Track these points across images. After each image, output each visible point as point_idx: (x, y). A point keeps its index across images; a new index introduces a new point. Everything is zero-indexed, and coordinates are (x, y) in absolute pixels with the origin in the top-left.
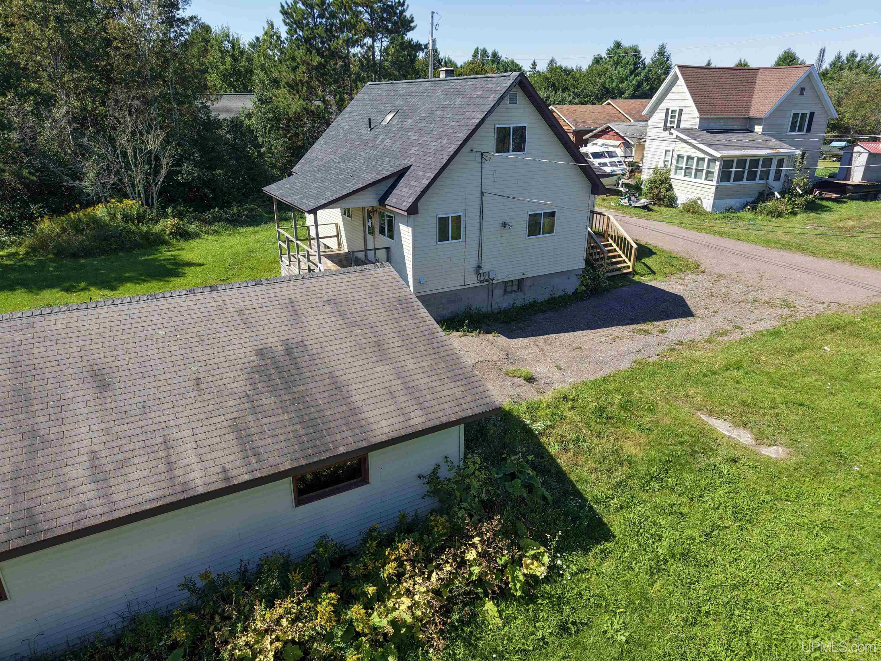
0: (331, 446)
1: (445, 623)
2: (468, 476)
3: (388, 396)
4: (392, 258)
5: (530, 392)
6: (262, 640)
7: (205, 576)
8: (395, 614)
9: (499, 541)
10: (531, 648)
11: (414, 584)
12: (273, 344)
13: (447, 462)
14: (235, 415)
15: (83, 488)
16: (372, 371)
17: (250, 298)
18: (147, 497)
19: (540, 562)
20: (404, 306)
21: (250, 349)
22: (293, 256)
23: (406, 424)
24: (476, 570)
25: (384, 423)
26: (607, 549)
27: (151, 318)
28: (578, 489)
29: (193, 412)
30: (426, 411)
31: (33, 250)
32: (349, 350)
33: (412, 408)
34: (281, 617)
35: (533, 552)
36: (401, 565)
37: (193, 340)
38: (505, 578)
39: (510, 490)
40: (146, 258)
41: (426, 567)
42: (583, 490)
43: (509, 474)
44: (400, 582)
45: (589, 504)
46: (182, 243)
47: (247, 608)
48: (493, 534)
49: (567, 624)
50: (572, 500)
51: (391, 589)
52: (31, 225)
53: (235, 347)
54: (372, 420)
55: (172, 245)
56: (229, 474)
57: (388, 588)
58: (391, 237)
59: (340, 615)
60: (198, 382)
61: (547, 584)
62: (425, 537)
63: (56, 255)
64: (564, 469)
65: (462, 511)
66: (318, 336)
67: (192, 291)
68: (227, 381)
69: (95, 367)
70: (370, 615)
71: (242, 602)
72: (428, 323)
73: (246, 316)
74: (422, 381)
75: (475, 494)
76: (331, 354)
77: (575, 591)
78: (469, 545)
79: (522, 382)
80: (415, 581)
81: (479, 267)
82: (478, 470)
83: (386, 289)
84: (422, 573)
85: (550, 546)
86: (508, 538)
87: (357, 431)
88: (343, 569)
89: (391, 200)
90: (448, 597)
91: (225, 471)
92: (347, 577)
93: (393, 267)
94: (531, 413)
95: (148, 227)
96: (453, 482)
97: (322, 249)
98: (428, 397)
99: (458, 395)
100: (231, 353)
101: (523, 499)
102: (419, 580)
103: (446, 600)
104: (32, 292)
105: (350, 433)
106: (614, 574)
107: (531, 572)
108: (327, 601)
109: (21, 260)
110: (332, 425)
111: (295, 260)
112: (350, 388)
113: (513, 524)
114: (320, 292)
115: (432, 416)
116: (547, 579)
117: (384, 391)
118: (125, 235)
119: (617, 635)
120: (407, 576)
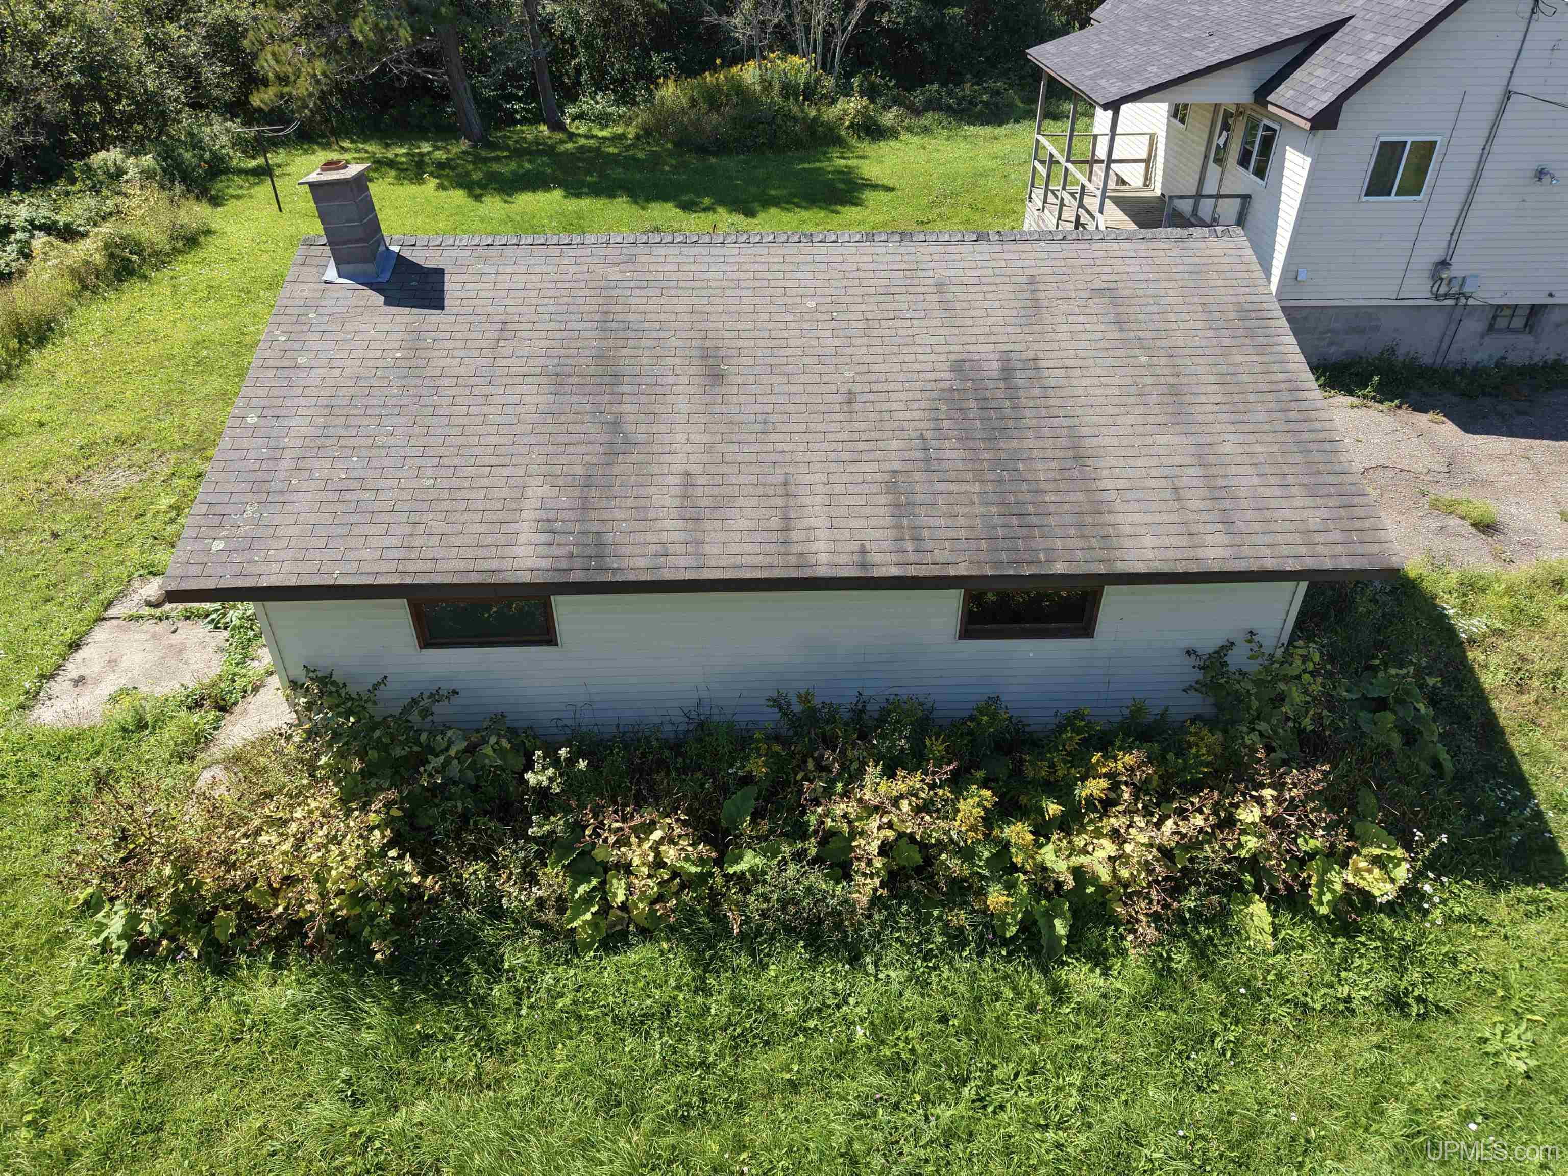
0: (1042, 556)
1: (1166, 906)
2: (1286, 679)
3: (1168, 494)
4: (1249, 218)
5: (1478, 554)
6: (867, 818)
7: (805, 698)
8: (1083, 860)
9: (1312, 810)
10: (1318, 1006)
11: (1130, 826)
12: (983, 356)
13: (1250, 641)
14: (897, 466)
15: (668, 524)
16: (1149, 440)
17: (962, 265)
18: (747, 560)
19: (1387, 873)
20: (1249, 323)
21: (943, 357)
22: (1053, 192)
23: (1191, 553)
24: (1252, 843)
25: (1148, 541)
26: (1545, 900)
27: (798, 275)
28: (1520, 769)
29: (834, 446)
30: (1237, 540)
31: (647, 132)
32: (1116, 391)
33: (1210, 527)
34: (902, 796)
35: (1378, 852)
36: (1115, 786)
37: (855, 324)
38: (1305, 875)
39: (1366, 728)
40: (806, 166)
41: (1158, 805)
42: (1532, 776)
43: (1373, 699)
44: (1105, 814)
45: (1537, 805)
46: (865, 147)
47: (855, 766)
48: (1305, 795)
49: (1406, 995)
50: (1499, 786)
51: (1086, 820)
52: (648, 89)
53: (919, 349)
54: (1127, 530)
55: (849, 148)
56: (870, 558)
57: (1083, 816)
58: (1260, 172)
59: (992, 829)
60: (851, 398)
61: (1389, 917)
62: (1171, 756)
63: (677, 145)
64: (1502, 722)
65: (1255, 736)
66: (1064, 354)
67: (869, 237)
68: (895, 406)
69: (708, 344)
70: (1041, 846)
71: (849, 754)
72: (1291, 367)
73: (950, 297)
74: (1243, 481)
75: (1291, 714)
76: (1080, 392)
77: (1445, 950)
78: (1252, 796)
79: (1466, 528)
80: (1132, 822)
81: (1444, 264)
82: (1311, 673)
83: (1220, 283)
84: (1147, 813)
85: (1417, 853)
86: (1332, 809)
87: (1095, 543)
88: (1013, 759)
89: (1283, 94)
90: (1184, 868)
91: (863, 552)
92: (1017, 772)
93: (1250, 240)
94: (1465, 595)
95: (819, 110)
96: (1253, 681)
97: (1112, 184)
98: (1249, 515)
99: (1314, 523)
100: (912, 358)
101: (1390, 752)
102: (1139, 821)
103: (1180, 871)
104: (636, 202)
105: (1080, 543)
106: (1544, 950)
107: (1362, 884)
108: (977, 799)
109: (628, 148)
110: (1052, 520)
111: (1054, 201)
112: (1101, 463)
113: (1352, 790)
114: (1089, 270)
115: (1247, 551)
116: (1390, 908)
117: (1163, 483)
118: (779, 121)
119: (1509, 1056)
120: (1121, 808)
